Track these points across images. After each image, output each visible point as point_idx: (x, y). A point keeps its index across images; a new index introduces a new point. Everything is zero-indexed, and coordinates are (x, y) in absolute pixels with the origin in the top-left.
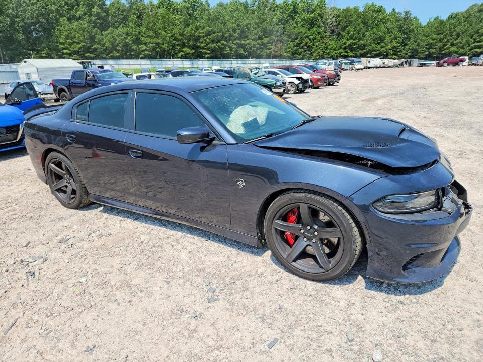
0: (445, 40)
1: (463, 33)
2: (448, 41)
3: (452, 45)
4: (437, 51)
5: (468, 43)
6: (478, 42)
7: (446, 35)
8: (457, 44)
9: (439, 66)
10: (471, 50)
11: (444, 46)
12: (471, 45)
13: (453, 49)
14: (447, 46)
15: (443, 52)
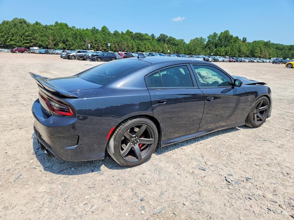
0: (6, 37)
1: (15, 34)
2: (8, 37)
3: (11, 40)
4: (3, 43)
5: (21, 40)
6: (26, 40)
7: (5, 34)
8: (14, 40)
9: (13, 53)
10: (23, 44)
11: (6, 40)
12: (23, 42)
13: (12, 42)
14: (8, 40)
15: (7, 44)
